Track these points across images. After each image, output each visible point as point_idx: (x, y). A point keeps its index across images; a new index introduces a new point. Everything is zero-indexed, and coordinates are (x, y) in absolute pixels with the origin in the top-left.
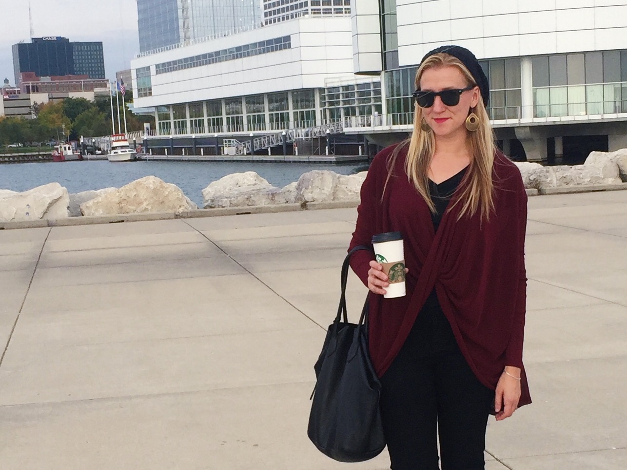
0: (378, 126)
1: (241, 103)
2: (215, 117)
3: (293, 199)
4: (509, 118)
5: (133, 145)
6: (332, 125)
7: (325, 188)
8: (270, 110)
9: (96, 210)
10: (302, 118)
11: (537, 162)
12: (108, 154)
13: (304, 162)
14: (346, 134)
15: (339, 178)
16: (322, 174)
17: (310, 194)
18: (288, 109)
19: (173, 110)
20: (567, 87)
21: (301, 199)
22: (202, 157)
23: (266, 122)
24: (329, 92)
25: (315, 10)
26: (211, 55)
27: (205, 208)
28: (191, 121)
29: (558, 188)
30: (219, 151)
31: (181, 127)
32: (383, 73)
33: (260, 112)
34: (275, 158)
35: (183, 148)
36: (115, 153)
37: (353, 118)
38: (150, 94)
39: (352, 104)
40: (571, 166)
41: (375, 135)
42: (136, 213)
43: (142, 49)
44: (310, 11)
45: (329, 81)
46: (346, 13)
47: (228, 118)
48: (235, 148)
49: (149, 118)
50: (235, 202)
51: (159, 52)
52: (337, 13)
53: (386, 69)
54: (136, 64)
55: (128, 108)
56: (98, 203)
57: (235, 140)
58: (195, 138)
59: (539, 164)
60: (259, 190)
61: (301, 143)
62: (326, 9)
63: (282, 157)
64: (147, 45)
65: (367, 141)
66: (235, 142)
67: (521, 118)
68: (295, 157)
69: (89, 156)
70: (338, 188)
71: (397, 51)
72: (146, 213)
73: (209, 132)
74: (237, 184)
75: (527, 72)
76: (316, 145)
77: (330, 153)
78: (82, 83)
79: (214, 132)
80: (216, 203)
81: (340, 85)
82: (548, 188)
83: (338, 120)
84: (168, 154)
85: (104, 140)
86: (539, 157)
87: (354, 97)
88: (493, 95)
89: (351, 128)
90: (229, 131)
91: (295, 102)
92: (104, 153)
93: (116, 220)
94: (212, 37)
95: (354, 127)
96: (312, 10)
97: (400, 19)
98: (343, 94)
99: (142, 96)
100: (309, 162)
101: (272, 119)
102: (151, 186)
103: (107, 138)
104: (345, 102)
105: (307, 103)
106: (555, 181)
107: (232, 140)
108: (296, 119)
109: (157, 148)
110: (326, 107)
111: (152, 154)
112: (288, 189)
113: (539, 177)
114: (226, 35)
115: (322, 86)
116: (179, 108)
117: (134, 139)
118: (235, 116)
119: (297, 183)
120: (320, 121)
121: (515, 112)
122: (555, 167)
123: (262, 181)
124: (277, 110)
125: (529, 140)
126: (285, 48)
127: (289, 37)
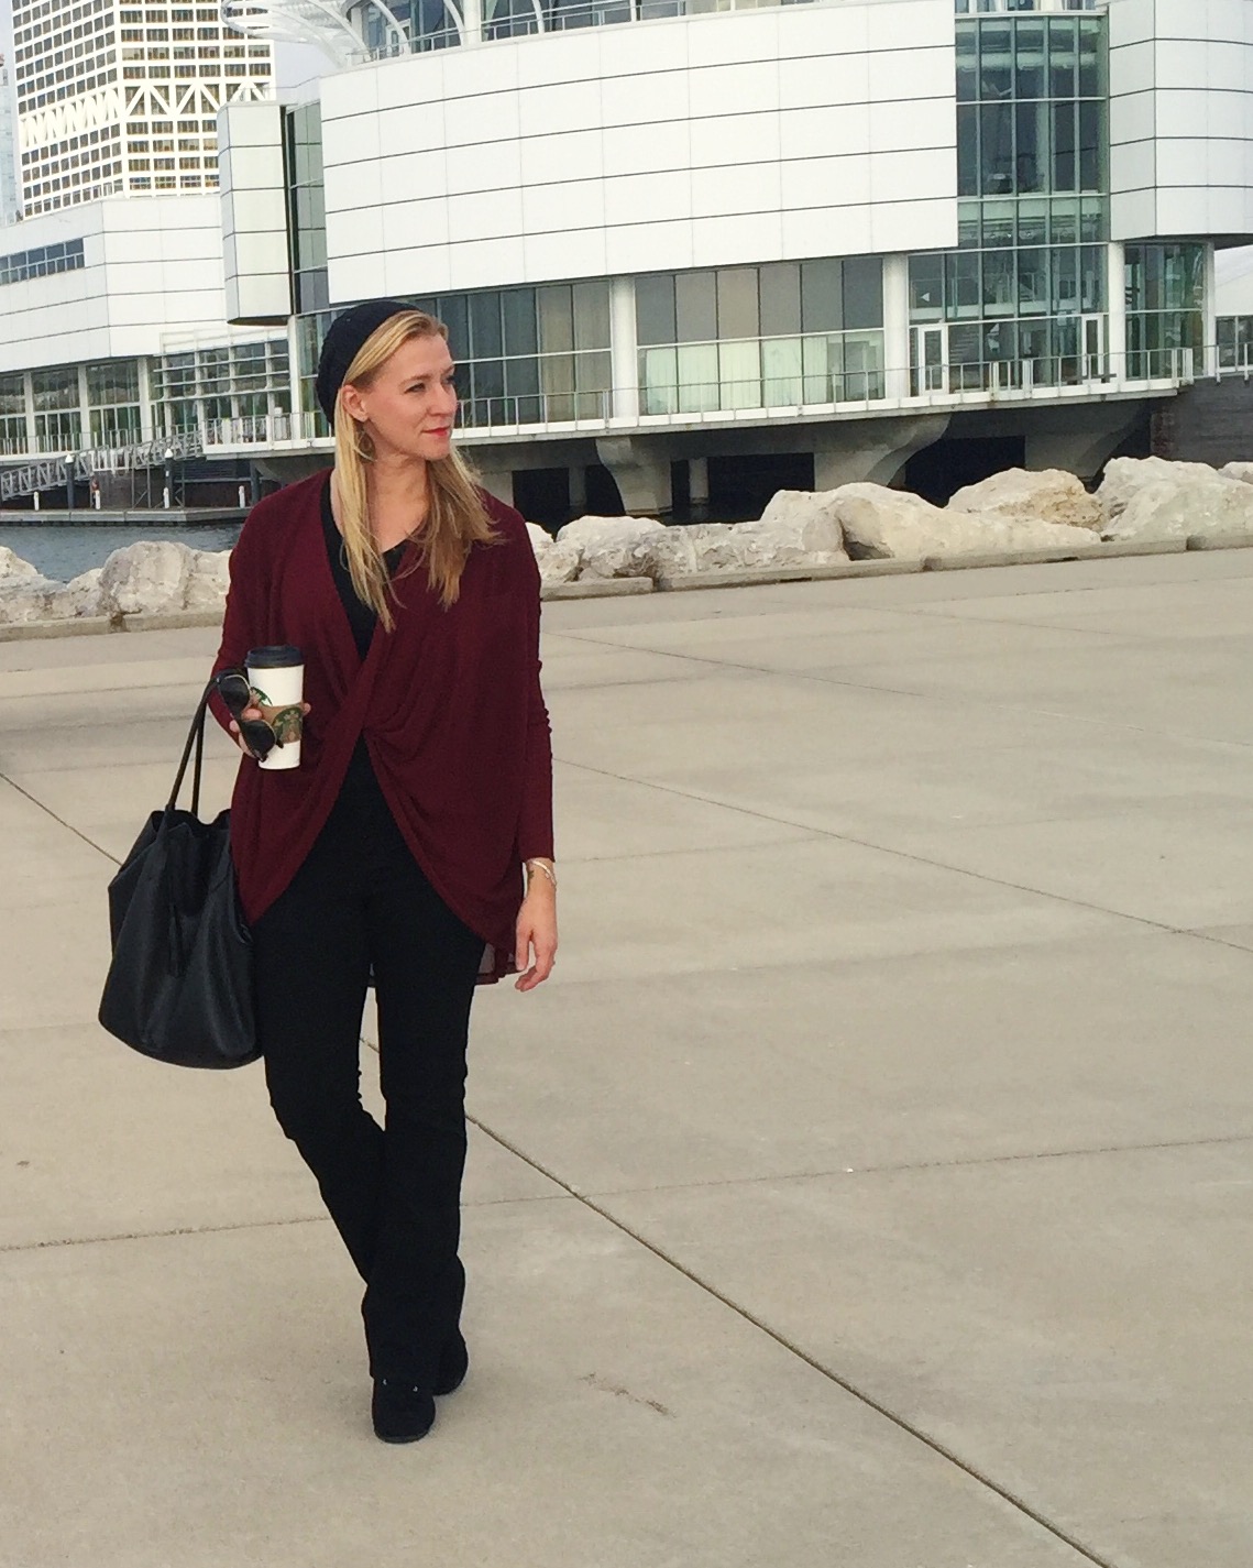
0: (282, 439)
3: (92, 607)
4: (583, 418)
7: (165, 582)
8: (37, 409)
10: (111, 424)
11: (651, 517)
13: (116, 524)
14: (208, 458)
15: (196, 558)
16: (159, 549)
17: (131, 596)
18: (78, 404)
20: (718, 344)
21: (111, 607)
23: (28, 434)
25: (136, 180)
29: (701, 574)
32: (292, 320)
33: (14, 412)
34: (48, 516)
37: (226, 423)
39: (222, 391)
40: (729, 525)
41: (277, 462)
44: (126, 184)
45: (170, 338)
46: (207, 185)
52: (187, 186)
53: (299, 311)
59: (655, 522)
60: (17, 588)
61: (107, 481)
62: (162, 178)
63: (66, 513)
65: (259, 474)
67: (611, 416)
68: (94, 513)
70: (193, 582)
71: (325, 270)
75: (623, 312)
76: (144, 484)
77: (174, 503)
82: (677, 575)
83: (190, 429)
86: (652, 504)
87: (228, 375)
89: (220, 445)
91: (94, 389)
95: (228, 442)
97: (333, 197)
98: (201, 368)
100: (126, 524)
101: (41, 427)
104: (206, 388)
105: (122, 391)
106: (692, 560)
108: (96, 427)
110: (163, 400)
112: (81, 586)
113: (654, 550)
115: (156, 351)
119: (101, 570)
120: (150, 431)
121: (598, 403)
122: (693, 527)
123: (24, 567)
124: (53, 407)
125: (631, 467)
126: (72, 267)
127: (81, 241)
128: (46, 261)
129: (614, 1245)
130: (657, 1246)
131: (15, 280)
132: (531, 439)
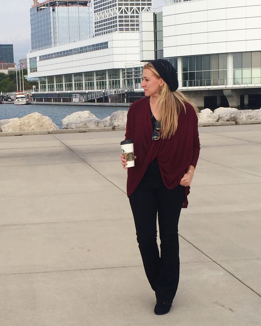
1: (82, 76)
2: (69, 83)
3: (108, 125)
4: (220, 85)
5: (27, 97)
6: (128, 88)
8: (97, 80)
9: (8, 129)
10: (113, 84)
11: (235, 108)
12: (14, 101)
13: (114, 106)
14: (135, 92)
16: (123, 112)
17: (117, 123)
18: (106, 79)
19: (48, 79)
20: (251, 69)
21: (112, 125)
22: (62, 103)
23: (94, 86)
24: (127, 71)
25: (120, 29)
26: (67, 51)
27: (63, 129)
28: (57, 85)
29: (246, 121)
30: (70, 100)
31: (52, 88)
33: (91, 80)
34: (99, 104)
35: (52, 98)
36: (18, 100)
37: (139, 84)
38: (36, 71)
39: (139, 77)
40: (253, 110)
42: (28, 131)
43: (33, 48)
44: (118, 29)
45: (126, 65)
46: (136, 30)
47: (75, 84)
48: (78, 98)
49: (36, 83)
50: (79, 126)
51: (41, 50)
52: (132, 30)
54: (30, 55)
55: (25, 78)
56: (9, 126)
57: (78, 94)
58: (58, 94)
59: (236, 109)
60: (91, 120)
61: (112, 96)
62: (126, 28)
63: (103, 103)
64: (36, 45)
66: (78, 96)
67: (227, 85)
68: (109, 104)
69: (5, 102)
71: (163, 50)
72: (33, 131)
73: (65, 90)
74: (80, 117)
75: (230, 60)
76: (120, 97)
77: (127, 102)
78: (2, 65)
79: (68, 90)
80: (69, 127)
81: (133, 67)
82: (241, 121)
83: (131, 85)
84: (44, 101)
85: (13, 94)
86: (236, 105)
87: (140, 73)
88: (212, 73)
89: (138, 89)
90: (76, 90)
91: (110, 76)
92: (13, 100)
93: (18, 135)
94: (68, 42)
97: (165, 34)
98: (134, 71)
99: (32, 72)
100: (116, 106)
101: (97, 84)
102: (36, 117)
103: (14, 93)
104: (135, 76)
105: (116, 76)
106: (244, 117)
107: (77, 95)
108: (110, 84)
109: (39, 98)
110: (125, 78)
111: (37, 101)
112: (105, 120)
113: (236, 115)
114: (75, 41)
115: (124, 67)
116: (50, 78)
117: (28, 94)
118: (79, 82)
119: (110, 117)
120: (122, 86)
121: (224, 82)
122: (244, 110)
123: (92, 115)
124: (100, 79)
125: (231, 96)
126: (105, 48)
127: (107, 42)
128: (100, 47)
129: (222, 273)
130: (232, 273)
131: (92, 51)
132: (209, 89)
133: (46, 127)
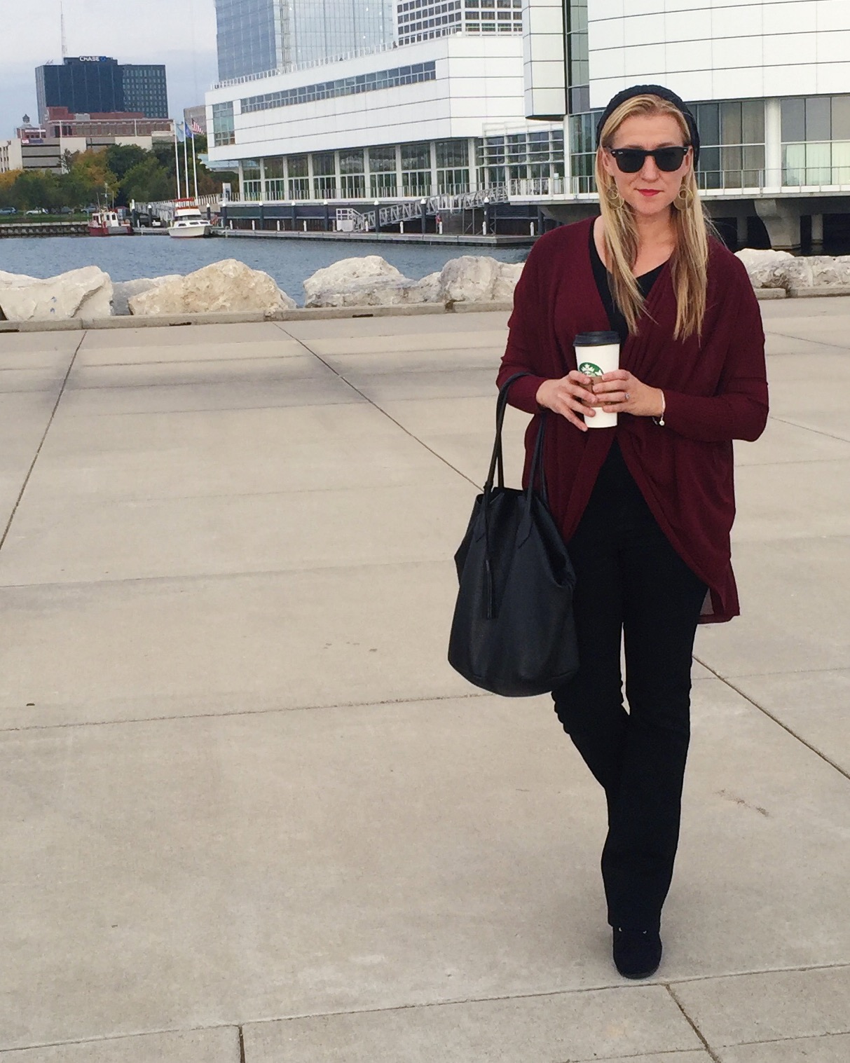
0: (558, 193)
1: (363, 157)
2: (325, 177)
3: (434, 297)
4: (746, 186)
5: (206, 215)
6: (492, 192)
7: (481, 282)
8: (404, 168)
9: (151, 307)
10: (450, 180)
11: (786, 250)
12: (170, 226)
13: (451, 244)
14: (511, 204)
15: (500, 267)
16: (477, 261)
17: (458, 290)
18: (430, 167)
19: (265, 166)
20: (832, 143)
21: (446, 299)
22: (305, 233)
23: (398, 185)
24: (489, 144)
25: (471, 25)
26: (320, 87)
27: (307, 307)
28: (291, 182)
29: (817, 287)
30: (330, 226)
31: (276, 189)
32: (566, 118)
33: (389, 170)
34: (409, 237)
35: (279, 220)
36: (180, 225)
37: (523, 182)
38: (233, 141)
39: (521, 162)
40: (834, 257)
41: (555, 208)
42: (207, 313)
43: (222, 76)
44: (464, 27)
45: (488, 127)
46: (515, 30)
47: (343, 178)
48: (352, 221)
49: (230, 177)
50: (352, 299)
51: (247, 81)
52: (502, 30)
53: (571, 112)
54: (214, 97)
55: (200, 160)
56: (153, 297)
57: (352, 209)
58: (295, 206)
59: (788, 254)
60: (386, 283)
61: (447, 217)
62: (486, 25)
63: (420, 235)
64: (229, 70)
65: (543, 215)
66: (353, 214)
67: (764, 186)
68: (437, 236)
69: (143, 229)
70: (498, 283)
71: (588, 87)
72: (223, 312)
73: (316, 198)
74: (354, 273)
75: (773, 120)
76: (469, 219)
77: (489, 232)
78: (135, 124)
79: (323, 198)
80: (324, 301)
81: (505, 135)
82: (801, 288)
83: (501, 185)
84: (256, 229)
85: (165, 206)
86: (789, 243)
87: (525, 152)
88: (725, 151)
89: (519, 196)
90: (345, 197)
91: (440, 157)
92: (164, 225)
93: (180, 323)
94: (322, 61)
95: (523, 194)
96: (467, 25)
97: (594, 40)
98: (508, 146)
99: (220, 145)
100: (459, 244)
101: (406, 180)
102: (231, 274)
103: (169, 204)
104: (512, 159)
105: (457, 159)
106: (810, 278)
107: (348, 210)
108: (440, 182)
109: (240, 219)
110: (484, 165)
111: (234, 228)
112: (427, 283)
113: (788, 272)
114: (343, 58)
115: (480, 134)
116: (273, 163)
117: (208, 206)
118: (353, 175)
119: (440, 273)
120: (475, 186)
121: (756, 177)
122: (811, 258)
123: (390, 269)
124: (414, 168)
125: (775, 218)
126: (427, 79)
127: (433, 63)
128: (412, 74)
129: (741, 708)
130: (768, 710)
131: (391, 86)
132: (714, 199)
133: (259, 302)
